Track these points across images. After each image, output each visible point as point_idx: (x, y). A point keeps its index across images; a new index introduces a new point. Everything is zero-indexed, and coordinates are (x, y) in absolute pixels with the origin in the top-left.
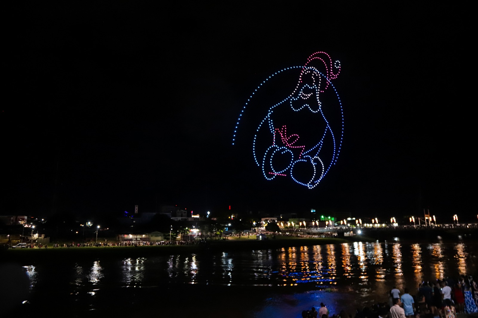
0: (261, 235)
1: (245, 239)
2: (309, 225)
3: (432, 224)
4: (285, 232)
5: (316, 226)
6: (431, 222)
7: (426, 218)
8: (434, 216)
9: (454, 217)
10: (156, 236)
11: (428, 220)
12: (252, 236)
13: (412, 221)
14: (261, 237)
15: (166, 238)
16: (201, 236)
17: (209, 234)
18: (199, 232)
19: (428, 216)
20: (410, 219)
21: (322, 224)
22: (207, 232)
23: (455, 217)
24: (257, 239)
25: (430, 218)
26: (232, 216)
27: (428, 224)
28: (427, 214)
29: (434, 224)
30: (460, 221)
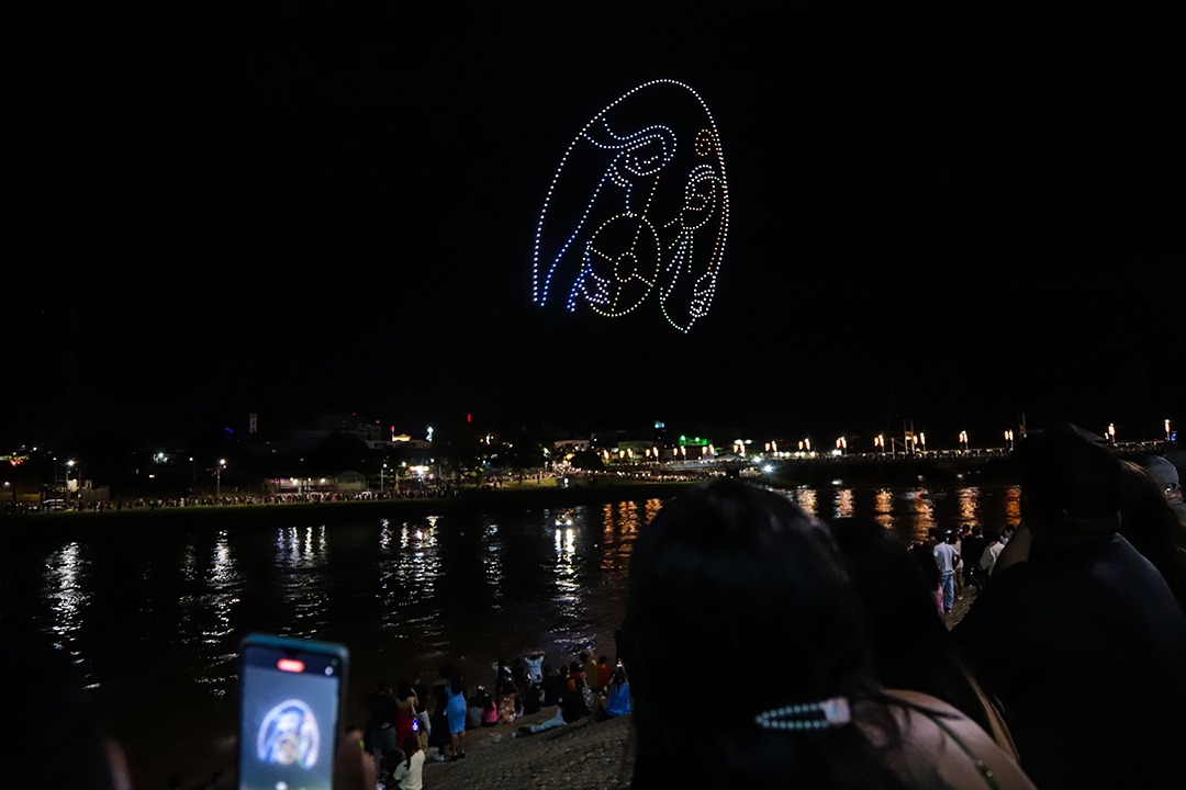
0: (567, 476)
1: (532, 485)
2: (665, 456)
3: (918, 450)
4: (615, 469)
5: (680, 457)
6: (916, 446)
7: (908, 438)
8: (922, 435)
9: (961, 436)
10: (349, 482)
11: (910, 442)
12: (547, 480)
13: (879, 445)
14: (566, 481)
15: (374, 487)
16: (437, 481)
17: (453, 475)
18: (430, 472)
19: (911, 433)
20: (876, 440)
21: (694, 452)
22: (448, 474)
23: (963, 437)
24: (559, 486)
25: (915, 438)
26: (488, 438)
27: (911, 451)
28: (909, 430)
29: (922, 450)
30: (971, 443)
